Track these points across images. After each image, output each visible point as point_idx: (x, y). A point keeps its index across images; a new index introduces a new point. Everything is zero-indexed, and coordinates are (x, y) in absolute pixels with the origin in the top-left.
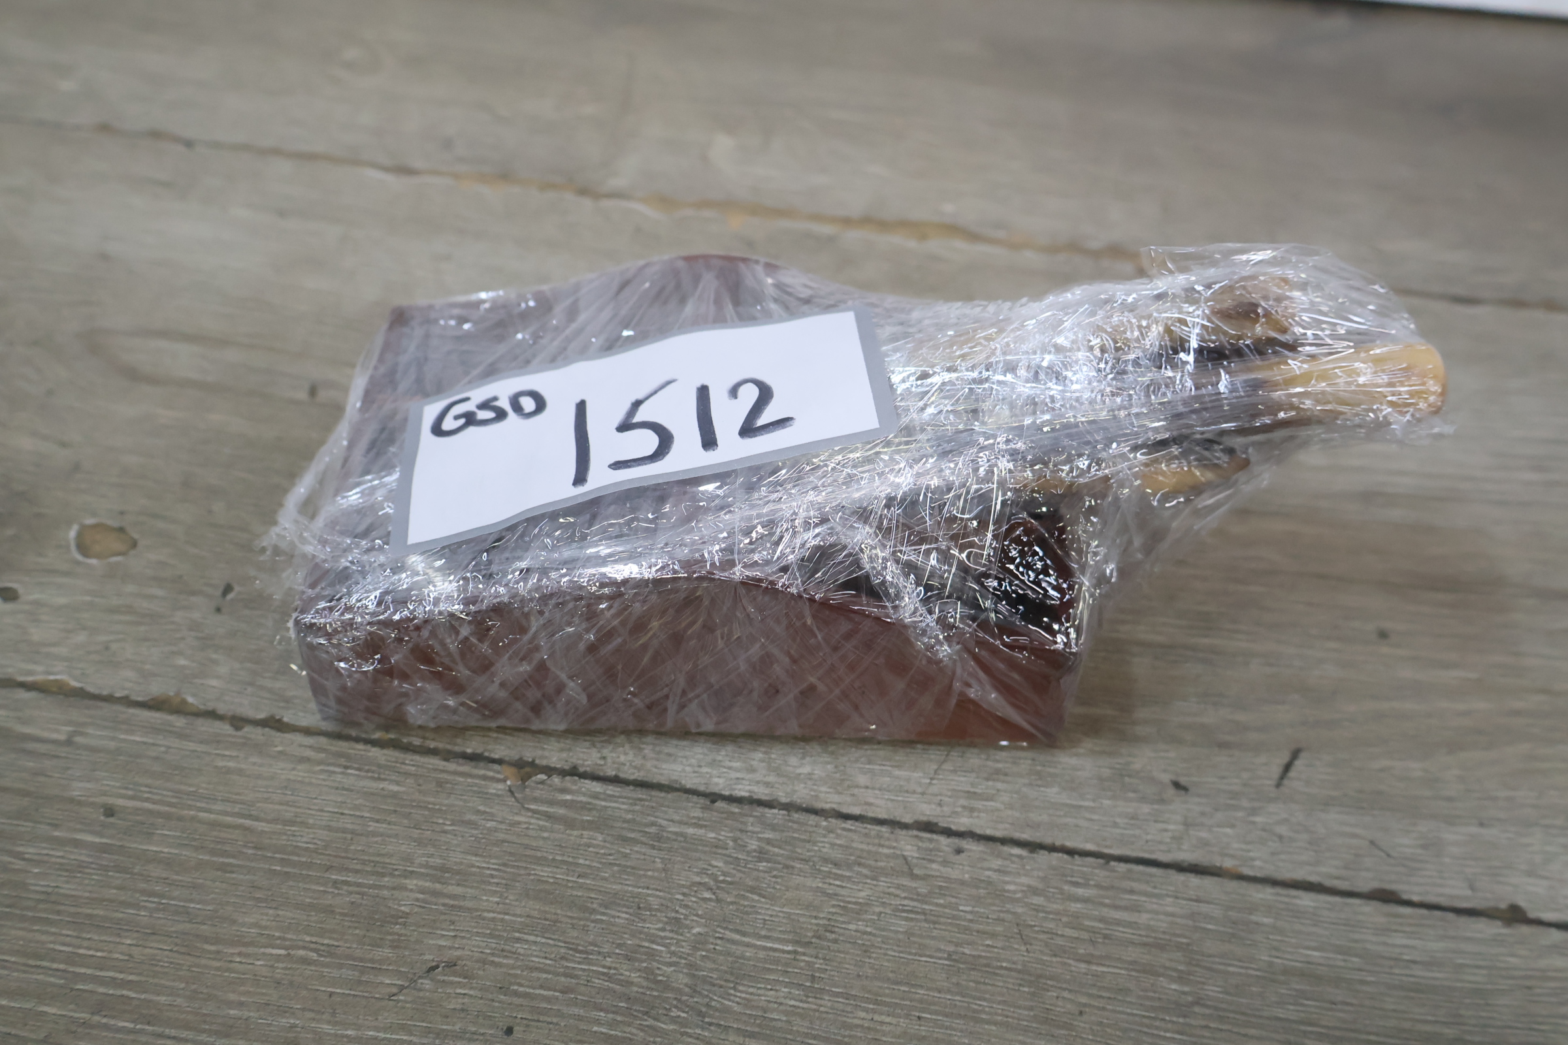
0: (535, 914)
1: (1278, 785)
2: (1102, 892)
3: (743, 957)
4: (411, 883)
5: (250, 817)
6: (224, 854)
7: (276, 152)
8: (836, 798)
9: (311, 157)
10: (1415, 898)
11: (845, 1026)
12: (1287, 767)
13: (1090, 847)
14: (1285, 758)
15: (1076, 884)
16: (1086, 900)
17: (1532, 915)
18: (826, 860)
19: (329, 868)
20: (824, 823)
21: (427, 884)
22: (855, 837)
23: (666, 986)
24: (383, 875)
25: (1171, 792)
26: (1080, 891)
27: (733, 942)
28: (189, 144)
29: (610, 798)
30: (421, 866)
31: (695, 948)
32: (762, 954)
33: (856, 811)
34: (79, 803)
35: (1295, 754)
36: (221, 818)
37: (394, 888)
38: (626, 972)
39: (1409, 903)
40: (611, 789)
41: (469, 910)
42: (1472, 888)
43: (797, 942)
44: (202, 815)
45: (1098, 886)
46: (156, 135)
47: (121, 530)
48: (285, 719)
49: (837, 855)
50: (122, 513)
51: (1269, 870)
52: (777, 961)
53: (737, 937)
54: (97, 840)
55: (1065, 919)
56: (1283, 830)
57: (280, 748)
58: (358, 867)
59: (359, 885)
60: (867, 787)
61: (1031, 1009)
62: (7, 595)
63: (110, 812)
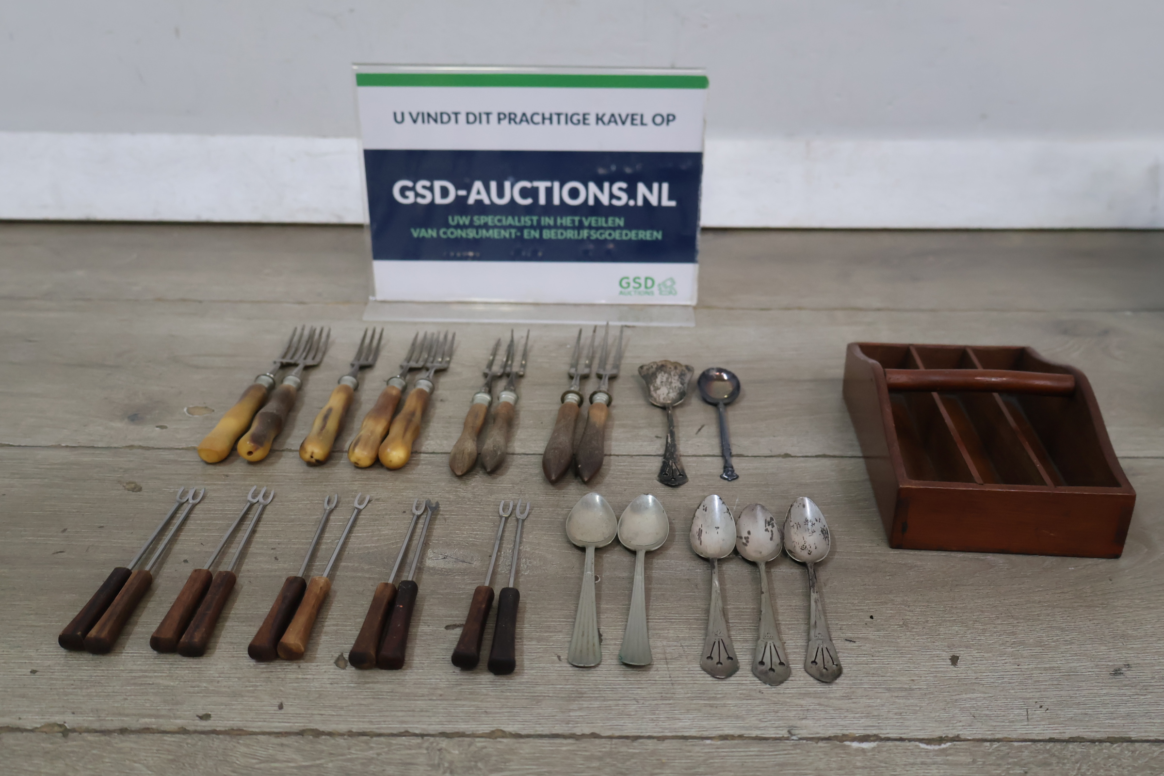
1: (697, 433)
3: (493, 489)
7: (241, 301)
9: (259, 302)
10: (750, 455)
11: (535, 501)
12: (700, 430)
14: (700, 427)
16: (624, 466)
17: (793, 455)
18: (521, 465)
25: (656, 438)
26: (622, 464)
28: (200, 302)
30: (359, 478)
33: (530, 452)
34: (213, 475)
35: (702, 426)
38: (447, 495)
39: (748, 456)
40: (432, 455)
42: (771, 451)
43: (513, 484)
46: (184, 300)
47: (206, 407)
49: (524, 463)
50: (205, 403)
51: (694, 453)
56: (699, 444)
62: (162, 427)
63: (227, 476)
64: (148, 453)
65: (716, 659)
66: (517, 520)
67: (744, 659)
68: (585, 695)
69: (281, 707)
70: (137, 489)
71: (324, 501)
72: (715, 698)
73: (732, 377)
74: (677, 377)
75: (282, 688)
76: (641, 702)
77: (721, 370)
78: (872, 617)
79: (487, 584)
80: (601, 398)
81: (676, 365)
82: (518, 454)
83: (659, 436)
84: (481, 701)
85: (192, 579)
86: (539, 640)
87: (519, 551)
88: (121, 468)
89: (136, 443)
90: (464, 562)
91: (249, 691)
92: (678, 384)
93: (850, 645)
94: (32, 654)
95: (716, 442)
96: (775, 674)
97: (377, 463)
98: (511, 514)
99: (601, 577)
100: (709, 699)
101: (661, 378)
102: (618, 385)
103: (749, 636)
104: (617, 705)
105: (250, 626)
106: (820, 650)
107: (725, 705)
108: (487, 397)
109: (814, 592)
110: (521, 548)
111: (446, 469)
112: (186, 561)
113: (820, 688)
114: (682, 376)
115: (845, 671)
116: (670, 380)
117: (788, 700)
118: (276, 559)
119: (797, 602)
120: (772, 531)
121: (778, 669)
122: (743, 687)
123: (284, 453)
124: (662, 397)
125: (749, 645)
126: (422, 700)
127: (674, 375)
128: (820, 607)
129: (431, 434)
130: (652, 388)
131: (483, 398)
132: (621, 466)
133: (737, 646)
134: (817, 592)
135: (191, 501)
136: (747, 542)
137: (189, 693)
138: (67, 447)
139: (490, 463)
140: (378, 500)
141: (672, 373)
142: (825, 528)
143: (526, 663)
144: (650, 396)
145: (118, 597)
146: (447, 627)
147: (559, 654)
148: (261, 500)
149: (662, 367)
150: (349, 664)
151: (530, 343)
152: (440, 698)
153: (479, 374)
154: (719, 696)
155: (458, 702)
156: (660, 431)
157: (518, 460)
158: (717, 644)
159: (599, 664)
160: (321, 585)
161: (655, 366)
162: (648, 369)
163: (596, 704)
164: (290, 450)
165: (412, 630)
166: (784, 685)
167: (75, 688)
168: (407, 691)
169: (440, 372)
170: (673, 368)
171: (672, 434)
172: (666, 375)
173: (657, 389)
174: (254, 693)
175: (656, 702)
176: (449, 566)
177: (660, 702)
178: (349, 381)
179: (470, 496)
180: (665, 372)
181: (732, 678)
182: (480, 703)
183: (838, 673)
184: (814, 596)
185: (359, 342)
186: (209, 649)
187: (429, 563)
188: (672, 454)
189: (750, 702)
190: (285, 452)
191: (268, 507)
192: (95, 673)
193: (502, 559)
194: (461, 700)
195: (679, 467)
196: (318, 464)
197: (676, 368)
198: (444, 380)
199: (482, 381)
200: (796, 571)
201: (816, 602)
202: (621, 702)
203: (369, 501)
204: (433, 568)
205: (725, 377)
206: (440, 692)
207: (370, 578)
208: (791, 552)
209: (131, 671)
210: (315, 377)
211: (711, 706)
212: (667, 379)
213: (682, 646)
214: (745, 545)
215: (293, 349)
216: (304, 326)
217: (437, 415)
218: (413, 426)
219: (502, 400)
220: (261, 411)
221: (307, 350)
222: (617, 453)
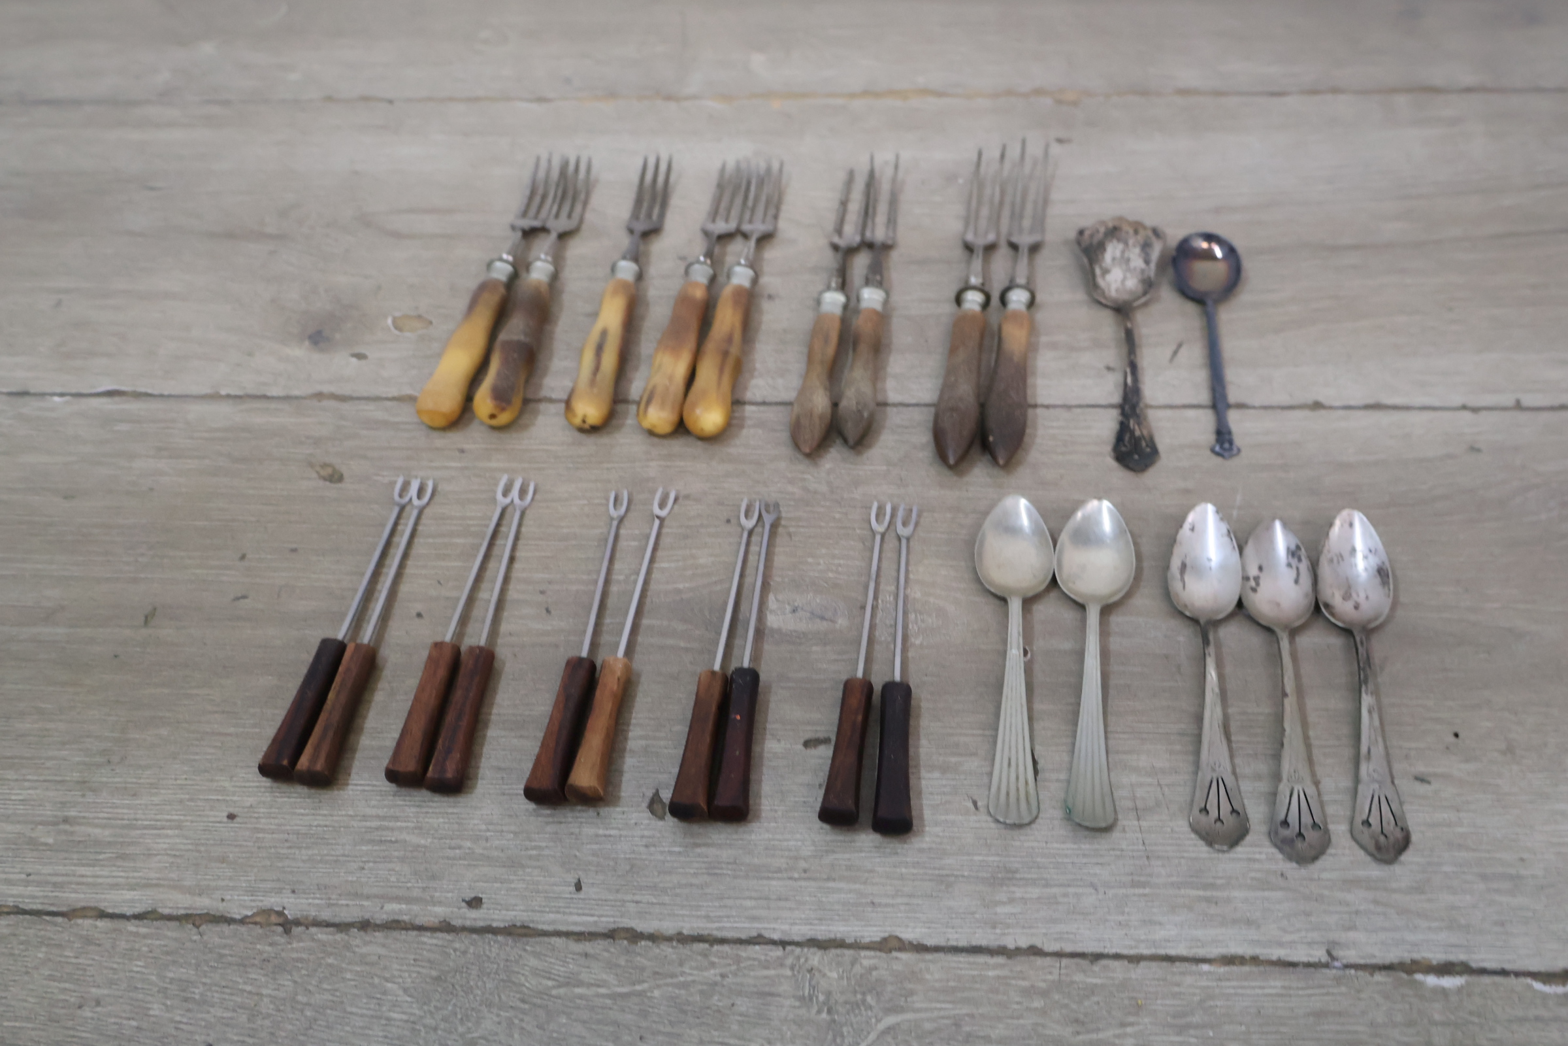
0: (730, 469)
1: (1171, 361)
3: (858, 475)
7: (452, 99)
9: (477, 99)
10: (1257, 405)
11: (925, 497)
12: (1175, 353)
14: (1174, 347)
16: (1059, 426)
17: (1326, 403)
18: (900, 426)
20: (895, 410)
22: (911, 414)
23: (816, 492)
25: (1106, 371)
28: (391, 102)
29: (762, 412)
30: (657, 455)
32: (869, 472)
33: (913, 401)
34: (442, 449)
35: (1180, 346)
36: (529, 447)
37: (643, 467)
38: (790, 488)
39: (1254, 408)
40: (762, 408)
42: (1291, 396)
44: (515, 446)
45: (1065, 420)
46: (365, 99)
47: (420, 317)
48: (553, 395)
49: (906, 424)
50: (417, 308)
51: (1168, 401)
54: (460, 464)
55: (1048, 438)
56: (1176, 382)
57: (554, 411)
58: (619, 460)
62: (360, 356)
63: (462, 451)
64: (346, 407)
65: (1214, 813)
66: (899, 539)
67: (1256, 813)
68: (1018, 876)
69: (578, 887)
70: (335, 477)
71: (608, 500)
72: (1212, 886)
73: (1231, 252)
74: (1137, 250)
75: (578, 854)
76: (1101, 890)
77: (1210, 238)
78: (1456, 735)
79: (860, 674)
80: (1018, 298)
81: (1137, 227)
82: (895, 405)
83: (1112, 365)
84: (865, 883)
85: (432, 661)
86: (945, 769)
87: (906, 597)
88: (308, 437)
89: (326, 389)
90: (823, 618)
91: (530, 857)
92: (1137, 262)
93: (1421, 788)
94: (227, 784)
95: (1202, 376)
96: (1306, 844)
97: (681, 428)
98: (889, 526)
99: (1032, 651)
100: (1206, 887)
101: (1112, 250)
102: (1042, 258)
103: (1263, 767)
104: (1065, 895)
105: (521, 737)
106: (1376, 799)
107: (1228, 900)
108: (840, 298)
109: (1367, 694)
110: (908, 591)
111: (784, 436)
112: (419, 615)
113: (1375, 871)
114: (1146, 247)
115: (1414, 838)
116: (1126, 255)
117: (1326, 892)
118: (548, 611)
119: (1338, 703)
120: (1298, 569)
121: (1311, 835)
122: (1257, 866)
123: (543, 406)
124: (1114, 287)
125: (1263, 786)
126: (779, 879)
127: (1134, 246)
128: (1377, 723)
129: (758, 365)
130: (1098, 271)
131: (834, 300)
132: (1053, 426)
133: (1246, 786)
134: (1372, 694)
135: (416, 502)
136: (1258, 584)
137: (448, 858)
138: (228, 396)
139: (851, 431)
140: (687, 497)
141: (1131, 242)
142: (1384, 568)
143: (927, 813)
144: (1095, 286)
145: (331, 695)
146: (807, 744)
147: (975, 798)
148: (517, 500)
149: (1114, 232)
150: (668, 814)
151: (901, 175)
152: (805, 875)
153: (823, 242)
154: (1219, 882)
155: (831, 884)
156: (1112, 355)
157: (894, 418)
158: (1215, 784)
159: (1036, 817)
160: (619, 673)
161: (1102, 230)
162: (1092, 236)
163: (1035, 892)
164: (551, 400)
165: (756, 749)
166: (1319, 864)
167: (290, 848)
168: (756, 861)
169: (765, 239)
170: (1131, 231)
171: (1133, 367)
172: (1121, 246)
173: (1106, 271)
174: (538, 860)
175: (1123, 891)
176: (803, 626)
177: (1131, 891)
178: (627, 270)
179: (824, 488)
180: (1119, 240)
181: (1239, 849)
182: (862, 887)
183: (1404, 844)
184: (1367, 700)
185: (635, 179)
186: (469, 778)
187: (772, 621)
188: (1134, 407)
189: (1267, 894)
190: (542, 404)
191: (528, 512)
192: (316, 820)
193: (880, 614)
194: (834, 880)
195: (1145, 433)
196: (594, 430)
197: (1136, 232)
198: (772, 254)
199: (829, 259)
200: (1336, 642)
201: (1370, 712)
202: (1071, 890)
203: (676, 500)
204: (779, 631)
205: (1218, 252)
206: (803, 864)
207: (687, 650)
208: (1327, 606)
209: (365, 818)
210: (576, 249)
211: (1208, 900)
212: (1123, 252)
213: (1159, 785)
214: (1254, 590)
215: (537, 199)
216: (551, 154)
217: (763, 327)
218: (730, 362)
219: (864, 305)
220: (503, 336)
221: (558, 200)
222: (1046, 402)
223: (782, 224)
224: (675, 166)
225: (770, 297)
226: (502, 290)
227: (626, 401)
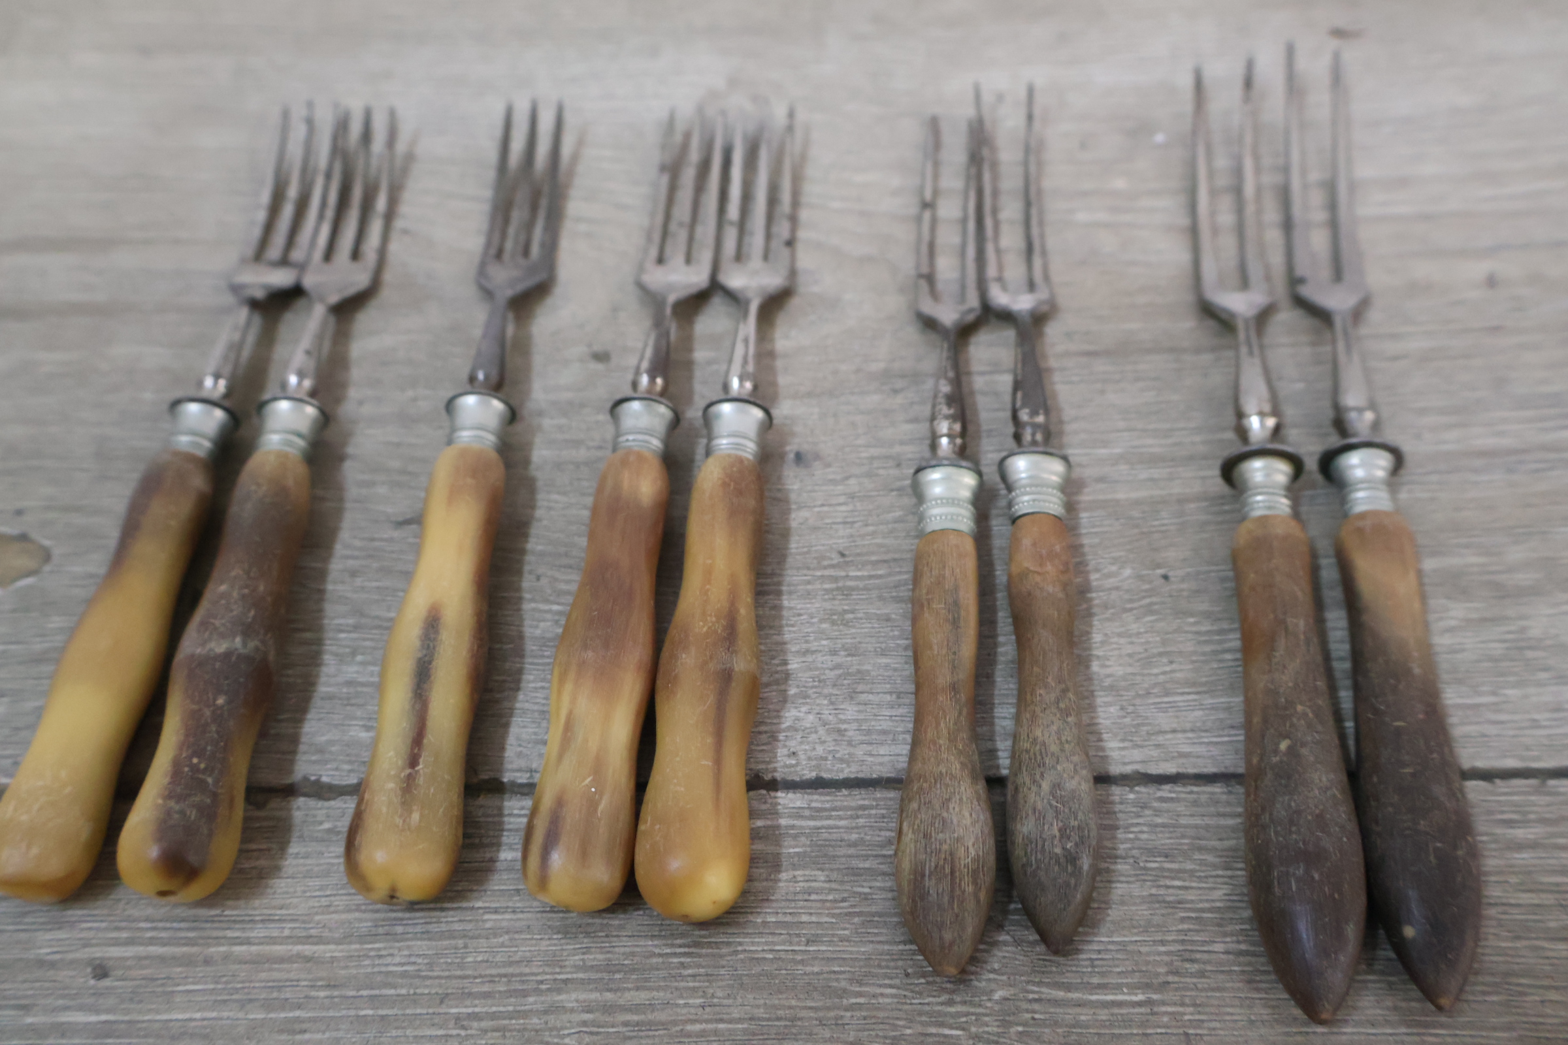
0: (760, 1012)
2: (1550, 829)
3: (1077, 1024)
4: (569, 999)
5: (308, 939)
6: (284, 1004)
8: (1137, 755)
13: (1511, 763)
15: (1509, 823)
16: (1533, 845)
18: (1152, 852)
19: (443, 999)
20: (1132, 796)
21: (594, 996)
22: (1180, 808)
24: (525, 994)
26: (1520, 833)
27: (1056, 1002)
29: (817, 813)
30: (578, 969)
31: (1006, 1024)
32: (1103, 1015)
33: (1170, 768)
34: (53, 965)
36: (267, 949)
37: (546, 1012)
40: (818, 800)
41: (664, 1025)
43: (1147, 987)
44: (237, 949)
45: (1543, 821)
47: (23, 538)
48: (325, 779)
49: (1164, 840)
50: (19, 513)
52: (1127, 1022)
53: (1060, 994)
54: (93, 1018)
55: (1513, 880)
57: (326, 826)
58: (486, 988)
59: (493, 1016)
60: (1174, 731)
61: (1509, 1027)
63: (101, 971)
80: (1367, 473)
82: (1132, 780)
97: (632, 892)
108: (964, 484)
123: (300, 809)
129: (794, 665)
132: (1520, 846)
139: (1050, 894)
153: (895, 303)
164: (323, 791)
169: (777, 306)
178: (482, 421)
190: (301, 801)
198: (793, 342)
215: (288, 211)
216: (310, 105)
217: (795, 545)
218: (737, 696)
219: (1024, 503)
220: (191, 644)
221: (330, 213)
222: (1481, 764)
223: (805, 260)
224: (570, 120)
225: (799, 458)
226: (199, 482)
227: (497, 787)
